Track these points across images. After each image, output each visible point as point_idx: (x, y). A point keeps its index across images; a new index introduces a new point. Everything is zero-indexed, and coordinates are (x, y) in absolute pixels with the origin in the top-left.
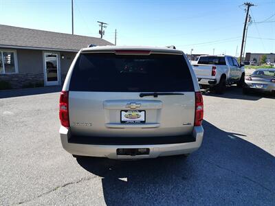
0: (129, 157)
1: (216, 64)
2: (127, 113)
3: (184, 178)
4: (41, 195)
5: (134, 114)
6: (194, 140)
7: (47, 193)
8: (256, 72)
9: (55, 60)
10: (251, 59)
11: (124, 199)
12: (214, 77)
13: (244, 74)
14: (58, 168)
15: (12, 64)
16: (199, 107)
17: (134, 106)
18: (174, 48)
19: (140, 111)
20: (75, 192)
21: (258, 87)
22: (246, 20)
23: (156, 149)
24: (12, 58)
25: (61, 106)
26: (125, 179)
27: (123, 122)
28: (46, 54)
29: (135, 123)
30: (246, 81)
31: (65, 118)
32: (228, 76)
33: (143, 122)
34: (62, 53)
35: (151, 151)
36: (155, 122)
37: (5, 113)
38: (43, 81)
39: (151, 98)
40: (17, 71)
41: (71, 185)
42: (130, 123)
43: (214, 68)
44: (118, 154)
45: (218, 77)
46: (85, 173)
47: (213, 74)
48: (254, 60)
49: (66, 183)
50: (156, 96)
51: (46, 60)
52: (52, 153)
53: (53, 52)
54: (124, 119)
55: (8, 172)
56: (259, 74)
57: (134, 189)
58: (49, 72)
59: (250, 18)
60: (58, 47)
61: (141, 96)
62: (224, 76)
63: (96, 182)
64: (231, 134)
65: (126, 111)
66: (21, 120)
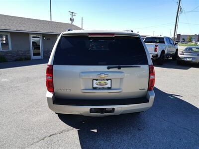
0: (99, 114)
1: (157, 42)
2: (98, 82)
3: (139, 130)
4: (33, 144)
5: (103, 82)
6: (148, 101)
7: (37, 142)
8: (186, 49)
9: (39, 40)
10: (181, 39)
11: (95, 146)
12: (156, 53)
13: (177, 50)
14: (45, 122)
15: (7, 43)
16: (152, 77)
17: (103, 76)
18: (132, 31)
19: (107, 80)
20: (58, 141)
21: (188, 59)
22: (178, 10)
23: (119, 108)
24: (7, 39)
25: (47, 76)
26: (96, 131)
27: (95, 88)
28: (31, 36)
29: (103, 89)
30: (180, 56)
31: (50, 85)
32: (166, 52)
33: (109, 88)
34: (44, 35)
35: (116, 110)
36: (119, 88)
37: (3, 80)
38: (30, 56)
39: (116, 70)
40: (10, 49)
41: (55, 136)
42: (100, 89)
43: (156, 46)
44: (91, 112)
45: (159, 52)
46: (65, 126)
47: (156, 50)
48: (183, 39)
49: (51, 134)
50: (119, 68)
51: (32, 40)
52: (39, 111)
53: (37, 34)
54: (95, 86)
55: (7, 126)
56: (189, 50)
57: (102, 138)
58: (34, 49)
59: (181, 8)
60: (41, 31)
61: (108, 68)
62: (163, 52)
63: (74, 133)
64: (171, 95)
65: (97, 80)
66: (15, 86)
